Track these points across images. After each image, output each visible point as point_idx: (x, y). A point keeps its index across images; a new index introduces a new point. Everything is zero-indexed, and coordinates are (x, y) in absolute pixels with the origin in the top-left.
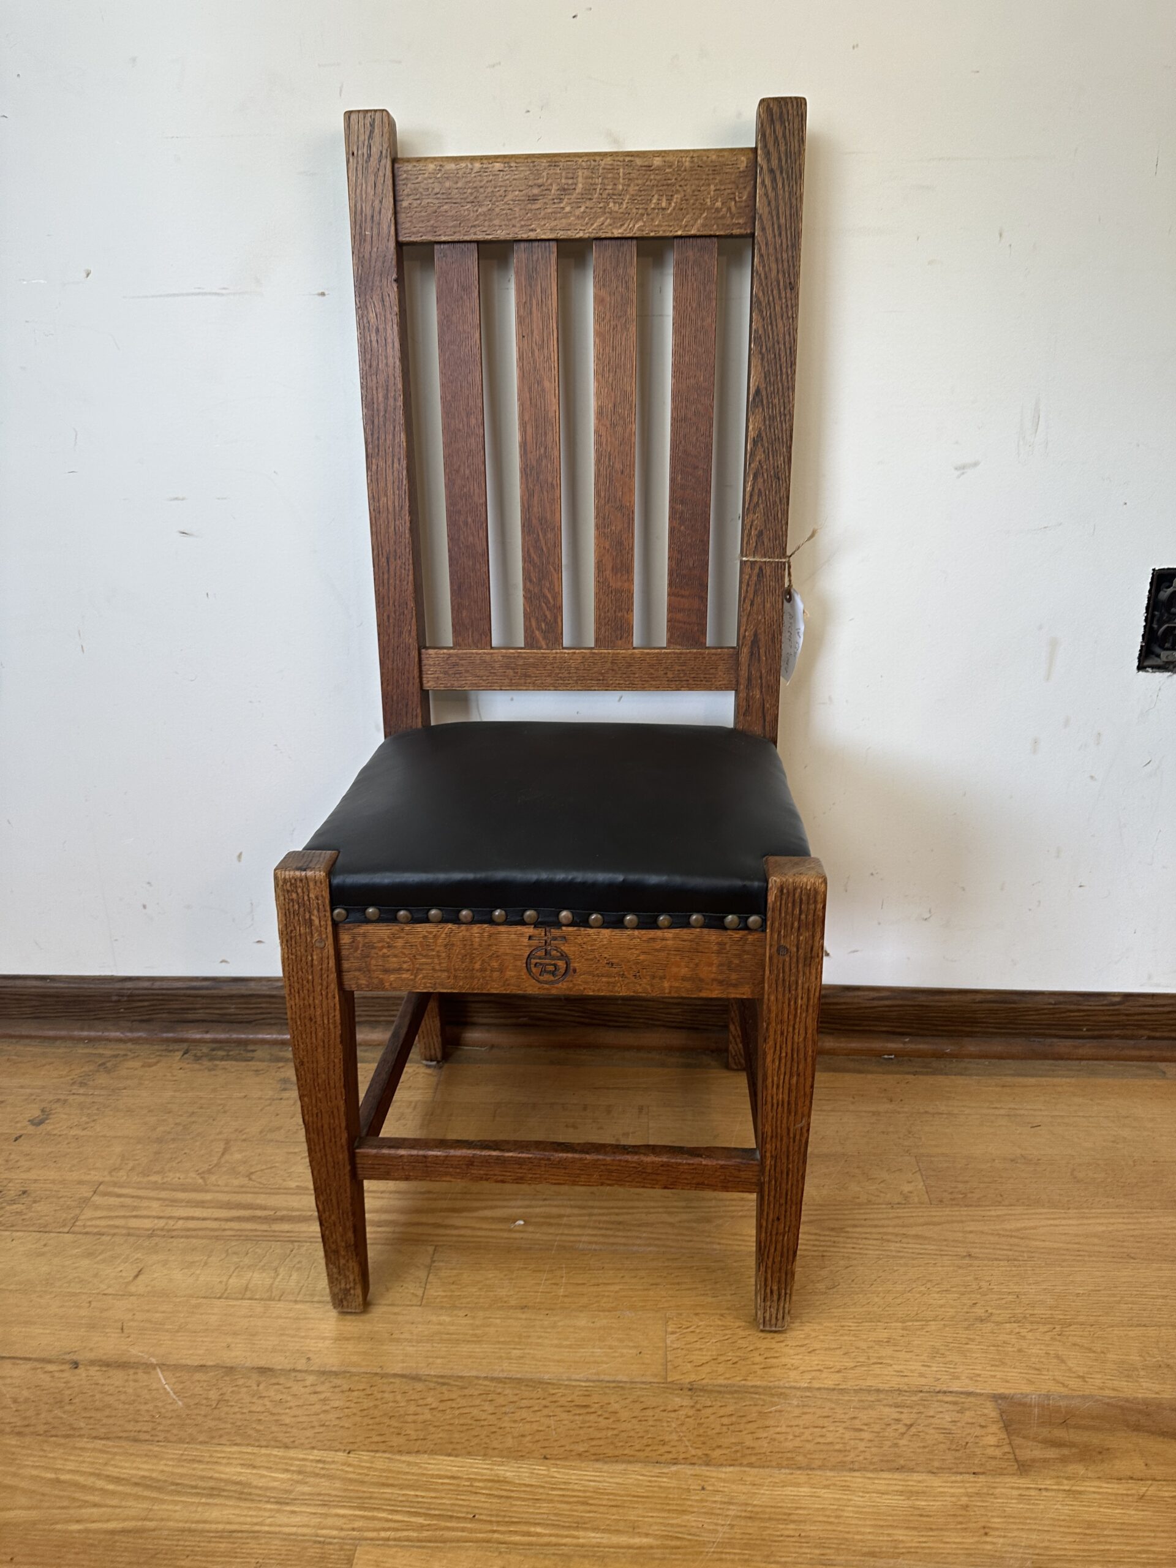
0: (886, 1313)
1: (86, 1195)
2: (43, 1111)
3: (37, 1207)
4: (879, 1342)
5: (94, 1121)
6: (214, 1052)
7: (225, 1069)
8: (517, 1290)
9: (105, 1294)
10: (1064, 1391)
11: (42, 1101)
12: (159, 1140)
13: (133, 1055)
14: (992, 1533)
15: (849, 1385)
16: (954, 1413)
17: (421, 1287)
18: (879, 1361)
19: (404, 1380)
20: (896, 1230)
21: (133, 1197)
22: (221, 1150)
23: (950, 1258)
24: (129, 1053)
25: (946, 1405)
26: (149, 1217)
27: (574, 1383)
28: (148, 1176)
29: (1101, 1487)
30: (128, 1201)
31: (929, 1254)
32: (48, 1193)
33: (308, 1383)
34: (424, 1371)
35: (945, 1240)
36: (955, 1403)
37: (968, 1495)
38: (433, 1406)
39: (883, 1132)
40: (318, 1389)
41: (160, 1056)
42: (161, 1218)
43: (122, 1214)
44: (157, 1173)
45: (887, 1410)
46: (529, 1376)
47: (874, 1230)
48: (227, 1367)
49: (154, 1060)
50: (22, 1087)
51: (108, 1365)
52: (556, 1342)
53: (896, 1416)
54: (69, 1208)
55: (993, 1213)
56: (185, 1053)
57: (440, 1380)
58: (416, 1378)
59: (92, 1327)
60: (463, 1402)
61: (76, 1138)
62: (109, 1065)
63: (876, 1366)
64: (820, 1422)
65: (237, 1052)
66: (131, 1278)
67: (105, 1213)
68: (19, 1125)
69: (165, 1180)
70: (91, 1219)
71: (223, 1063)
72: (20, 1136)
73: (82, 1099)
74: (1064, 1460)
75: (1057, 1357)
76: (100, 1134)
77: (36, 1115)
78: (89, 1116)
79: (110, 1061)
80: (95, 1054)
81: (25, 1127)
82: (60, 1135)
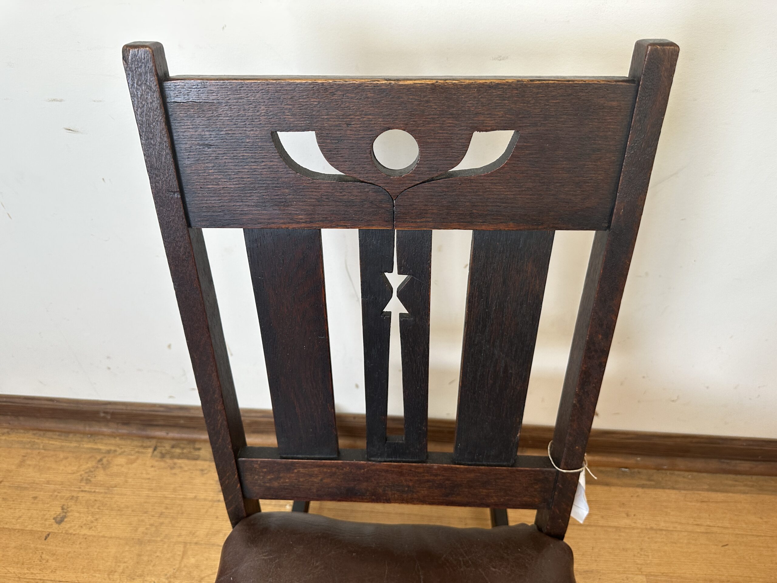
2: (63, 509)
5: (96, 520)
6: (173, 450)
7: (181, 467)
11: (62, 498)
12: (140, 542)
13: (120, 451)
22: (181, 553)
24: (118, 449)
39: (623, 549)
41: (138, 452)
49: (134, 458)
50: (48, 483)
56: (155, 449)
61: (85, 537)
62: (105, 460)
65: (189, 450)
68: (47, 523)
71: (180, 461)
72: (48, 535)
73: (87, 496)
76: (101, 534)
77: (58, 513)
78: (93, 514)
79: (105, 457)
80: (95, 449)
81: (52, 524)
82: (74, 535)
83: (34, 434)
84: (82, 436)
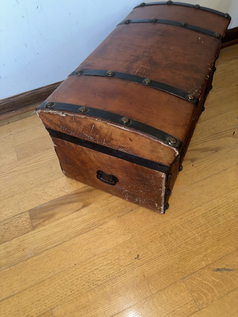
10: (46, 201)
14: (25, 249)
29: (52, 225)
36: (19, 217)
37: (20, 242)
55: (33, 157)
74: (44, 222)
75: (46, 193)
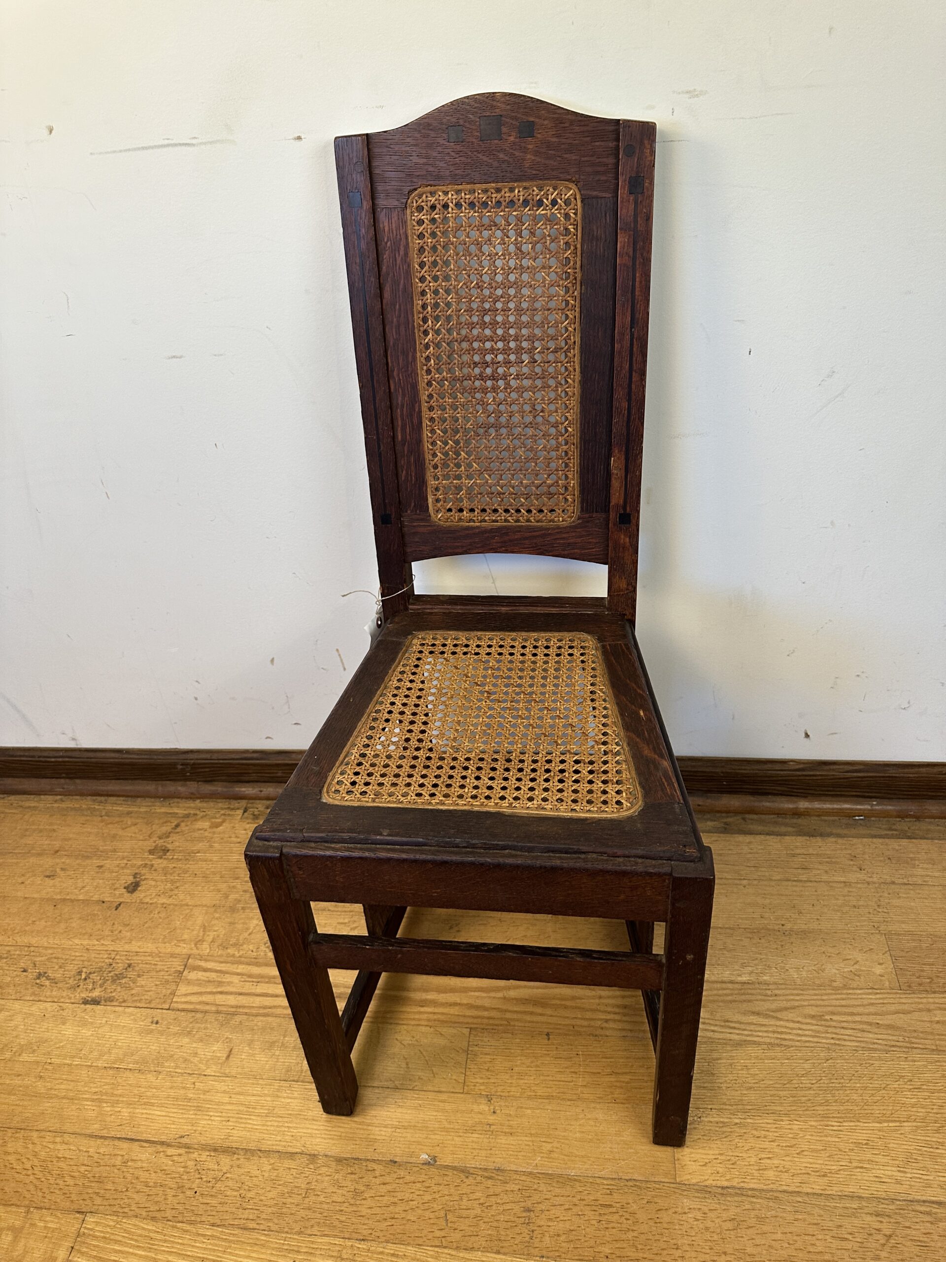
0: (862, 1112)
1: (180, 968)
2: (135, 876)
3: (141, 981)
4: (857, 1144)
5: (177, 887)
8: (542, 1078)
9: (205, 1075)
11: (133, 866)
12: (233, 910)
13: (202, 814)
15: (834, 1190)
16: (929, 1225)
17: (462, 1073)
18: (861, 1165)
19: (455, 1172)
20: (871, 1019)
21: (217, 971)
23: (918, 1051)
24: (198, 812)
25: (921, 1215)
26: (231, 993)
27: (598, 1181)
28: (227, 948)
30: (213, 975)
31: (900, 1047)
32: (147, 966)
33: (377, 1173)
34: (471, 1164)
35: (915, 1031)
38: (481, 1201)
39: (855, 906)
40: (388, 1179)
41: (224, 815)
42: (241, 994)
43: (208, 990)
44: (234, 945)
45: (869, 1218)
46: (559, 1172)
47: (850, 1018)
48: (310, 1155)
49: (219, 820)
51: (215, 1150)
52: (578, 1135)
53: (877, 1225)
54: (167, 982)
56: (245, 812)
57: (486, 1174)
58: (465, 1171)
59: (198, 1108)
60: (506, 1198)
61: (164, 906)
62: (182, 825)
63: (858, 1170)
64: (811, 1230)
66: (224, 1058)
67: (196, 989)
68: (117, 892)
69: (241, 953)
70: (186, 995)
72: (120, 905)
76: (183, 903)
77: (129, 882)
78: (173, 882)
79: (183, 821)
80: (170, 813)
81: (123, 894)
82: (151, 904)
83: (94, 801)
84: (153, 800)
